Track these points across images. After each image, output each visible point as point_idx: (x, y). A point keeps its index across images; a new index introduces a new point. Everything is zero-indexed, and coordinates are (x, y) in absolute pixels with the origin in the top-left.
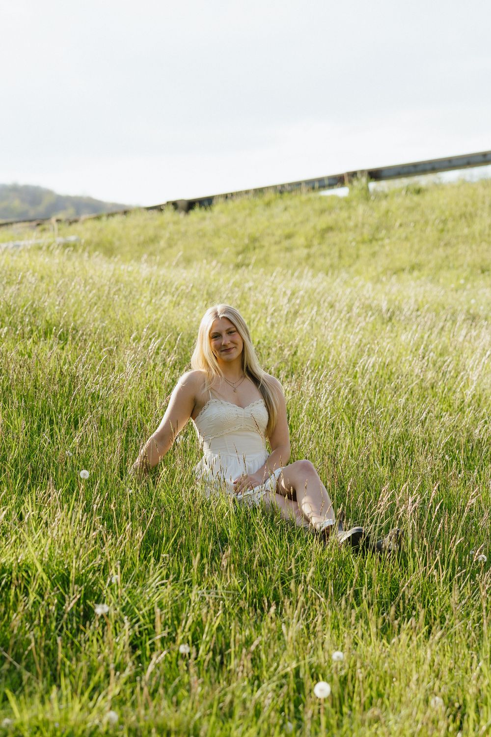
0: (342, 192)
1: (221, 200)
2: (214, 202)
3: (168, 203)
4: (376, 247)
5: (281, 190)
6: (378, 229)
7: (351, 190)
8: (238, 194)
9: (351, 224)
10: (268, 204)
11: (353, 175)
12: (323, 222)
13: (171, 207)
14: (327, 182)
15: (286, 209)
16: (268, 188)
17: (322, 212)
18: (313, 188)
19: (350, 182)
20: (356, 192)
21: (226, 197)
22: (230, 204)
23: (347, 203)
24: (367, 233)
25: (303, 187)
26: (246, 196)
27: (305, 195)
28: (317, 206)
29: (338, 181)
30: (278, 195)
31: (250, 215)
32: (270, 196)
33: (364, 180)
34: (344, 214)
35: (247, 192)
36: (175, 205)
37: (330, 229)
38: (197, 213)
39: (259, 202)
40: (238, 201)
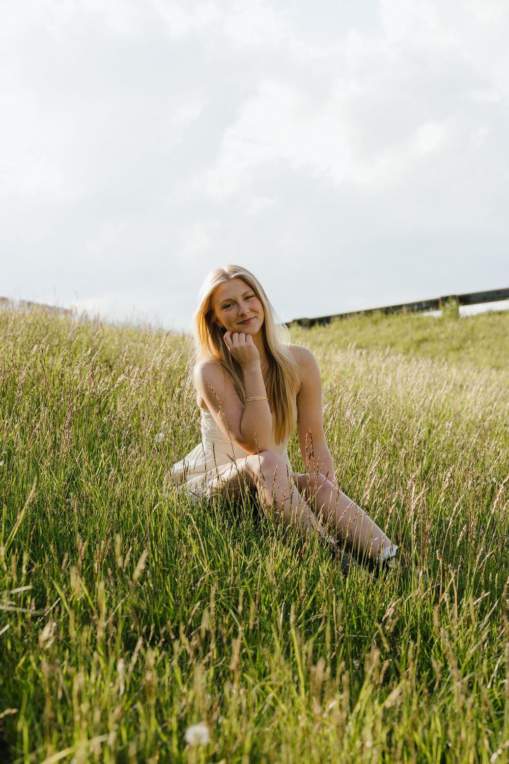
0: (436, 314)
1: (337, 319)
2: (332, 320)
3: (294, 321)
4: (463, 353)
5: (387, 311)
6: (465, 340)
7: (445, 311)
8: (351, 314)
9: (443, 336)
10: (375, 323)
11: (445, 299)
12: (418, 335)
13: (296, 323)
14: (424, 305)
15: (389, 325)
16: (376, 310)
17: (419, 328)
18: (413, 310)
19: (443, 305)
20: (448, 312)
21: (342, 317)
22: (345, 322)
23: (440, 321)
24: (455, 343)
25: (404, 309)
26: (358, 316)
27: (404, 316)
28: (416, 324)
29: (434, 304)
30: (384, 315)
31: (360, 330)
32: (378, 315)
33: (454, 303)
34: (437, 329)
35: (359, 313)
36: (300, 322)
37: (424, 340)
38: (317, 330)
39: (368, 320)
40: (350, 320)
